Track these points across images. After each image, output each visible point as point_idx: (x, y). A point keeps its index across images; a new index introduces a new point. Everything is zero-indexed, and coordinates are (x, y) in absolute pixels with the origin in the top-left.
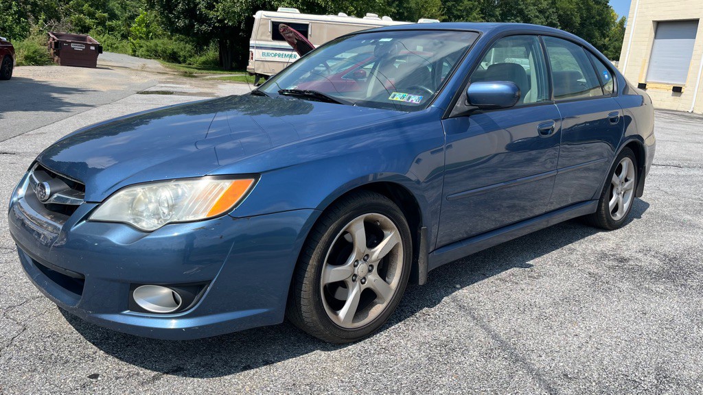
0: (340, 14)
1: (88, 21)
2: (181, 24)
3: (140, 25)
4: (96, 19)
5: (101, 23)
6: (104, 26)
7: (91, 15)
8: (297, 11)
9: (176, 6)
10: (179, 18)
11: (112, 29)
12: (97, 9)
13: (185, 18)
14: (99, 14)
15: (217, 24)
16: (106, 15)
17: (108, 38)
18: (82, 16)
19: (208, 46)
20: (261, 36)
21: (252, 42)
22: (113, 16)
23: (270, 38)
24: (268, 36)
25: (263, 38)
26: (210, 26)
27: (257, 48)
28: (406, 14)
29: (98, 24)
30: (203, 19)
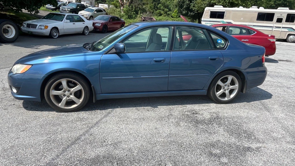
0: (240, 7)
1: (162, 12)
2: (184, 12)
3: (175, 13)
4: (165, 11)
5: (166, 13)
6: (166, 14)
7: (163, 10)
8: (222, 6)
9: (184, 6)
10: (184, 10)
11: (169, 15)
12: (165, 8)
13: (186, 10)
14: (166, 10)
15: (196, 12)
16: (168, 10)
17: (167, 17)
18: (160, 10)
19: (196, 20)
20: (206, 16)
21: (202, 19)
22: (170, 10)
23: (209, 18)
24: (209, 17)
25: (206, 17)
26: (194, 13)
27: (204, 21)
28: (288, 4)
29: (165, 13)
30: (191, 11)
